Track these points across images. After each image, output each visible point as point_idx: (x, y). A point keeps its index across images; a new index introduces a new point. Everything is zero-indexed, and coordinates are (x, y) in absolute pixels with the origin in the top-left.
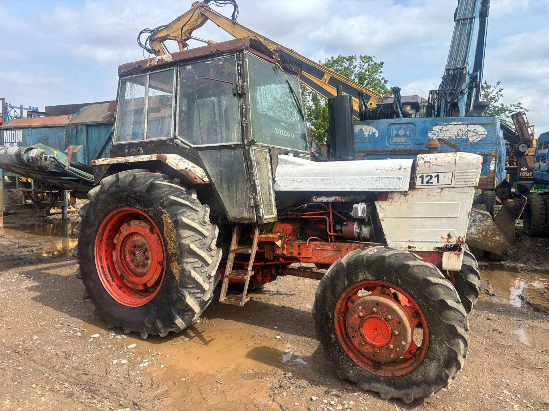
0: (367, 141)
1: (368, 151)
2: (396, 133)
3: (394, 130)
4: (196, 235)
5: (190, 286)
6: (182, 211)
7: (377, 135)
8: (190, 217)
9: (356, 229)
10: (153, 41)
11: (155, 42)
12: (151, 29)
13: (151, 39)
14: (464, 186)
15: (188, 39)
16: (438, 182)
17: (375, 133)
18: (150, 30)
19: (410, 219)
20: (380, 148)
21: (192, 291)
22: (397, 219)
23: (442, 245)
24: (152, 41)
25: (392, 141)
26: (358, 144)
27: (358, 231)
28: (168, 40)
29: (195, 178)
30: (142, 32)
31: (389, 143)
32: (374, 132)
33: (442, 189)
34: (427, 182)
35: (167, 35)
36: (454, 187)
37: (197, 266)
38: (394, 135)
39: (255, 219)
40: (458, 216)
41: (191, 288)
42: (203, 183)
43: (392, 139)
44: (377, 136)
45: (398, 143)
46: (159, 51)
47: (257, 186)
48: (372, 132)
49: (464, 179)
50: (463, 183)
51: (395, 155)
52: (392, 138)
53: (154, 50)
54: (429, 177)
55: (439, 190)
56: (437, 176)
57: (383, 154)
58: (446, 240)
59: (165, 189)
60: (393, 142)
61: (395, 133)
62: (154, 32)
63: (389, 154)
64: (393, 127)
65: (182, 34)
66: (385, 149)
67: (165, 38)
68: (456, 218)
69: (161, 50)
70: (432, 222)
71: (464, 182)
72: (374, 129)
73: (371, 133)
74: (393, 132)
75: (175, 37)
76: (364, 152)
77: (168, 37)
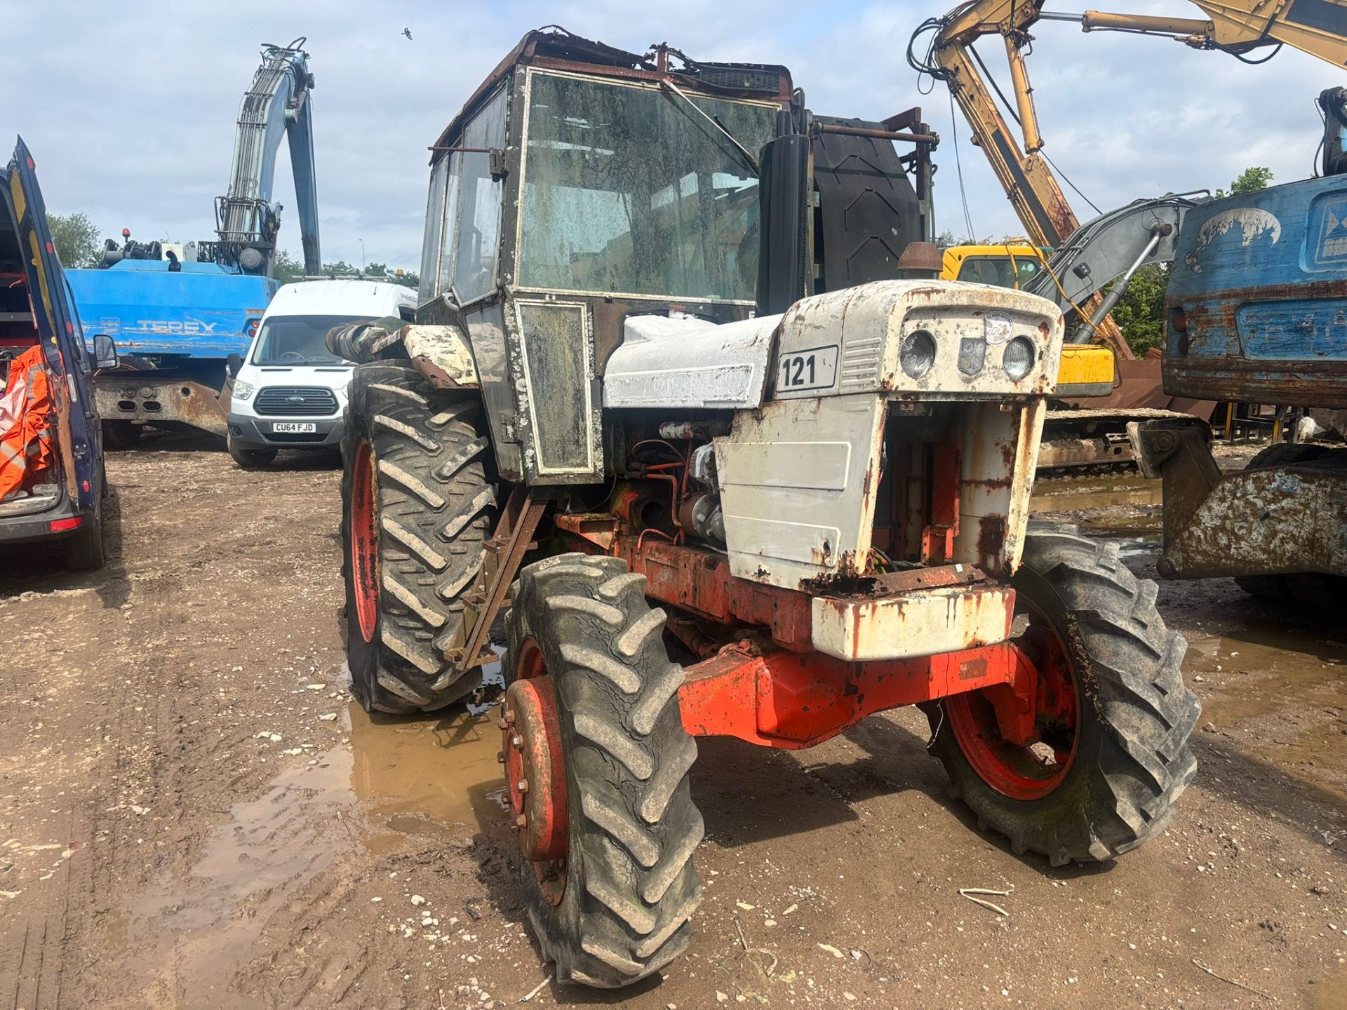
0: (1248, 258)
1: (1247, 292)
2: (1335, 225)
3: (1331, 215)
4: (412, 501)
5: (395, 612)
6: (395, 447)
7: (1276, 236)
8: (408, 462)
9: (698, 512)
10: (944, 47)
11: (948, 47)
12: (939, 17)
13: (940, 45)
14: (857, 389)
15: (1032, 20)
16: (812, 381)
17: (1272, 229)
18: (936, 22)
19: (764, 491)
20: (1278, 280)
21: (402, 623)
22: (743, 488)
23: (812, 574)
24: (941, 48)
25: (1320, 252)
26: (1225, 271)
27: (701, 517)
28: (982, 36)
29: (433, 376)
30: (917, 33)
31: (1311, 263)
32: (1268, 227)
33: (820, 398)
34: (795, 382)
35: (978, 25)
36: (839, 395)
37: (406, 568)
38: (1328, 232)
39: (522, 473)
40: (845, 486)
41: (394, 615)
42: (455, 387)
43: (1322, 247)
44: (1275, 242)
45: (1339, 257)
46: (957, 69)
47: (522, 393)
48: (1264, 229)
49: (858, 367)
50: (855, 380)
51: (1325, 300)
52: (1323, 241)
53: (944, 70)
54: (798, 364)
55: (814, 404)
56: (811, 361)
57: (1288, 298)
58: (819, 561)
59: (388, 401)
60: (1324, 255)
61: (1333, 224)
62: (946, 23)
63: (1305, 297)
64: (1327, 204)
65: (1016, 14)
66: (1296, 281)
67: (973, 34)
68: (842, 495)
69: (961, 67)
70: (798, 500)
71: (858, 376)
72: (1270, 216)
73: (1260, 231)
74: (1326, 222)
75: (997, 24)
76: (1237, 295)
77: (981, 29)
